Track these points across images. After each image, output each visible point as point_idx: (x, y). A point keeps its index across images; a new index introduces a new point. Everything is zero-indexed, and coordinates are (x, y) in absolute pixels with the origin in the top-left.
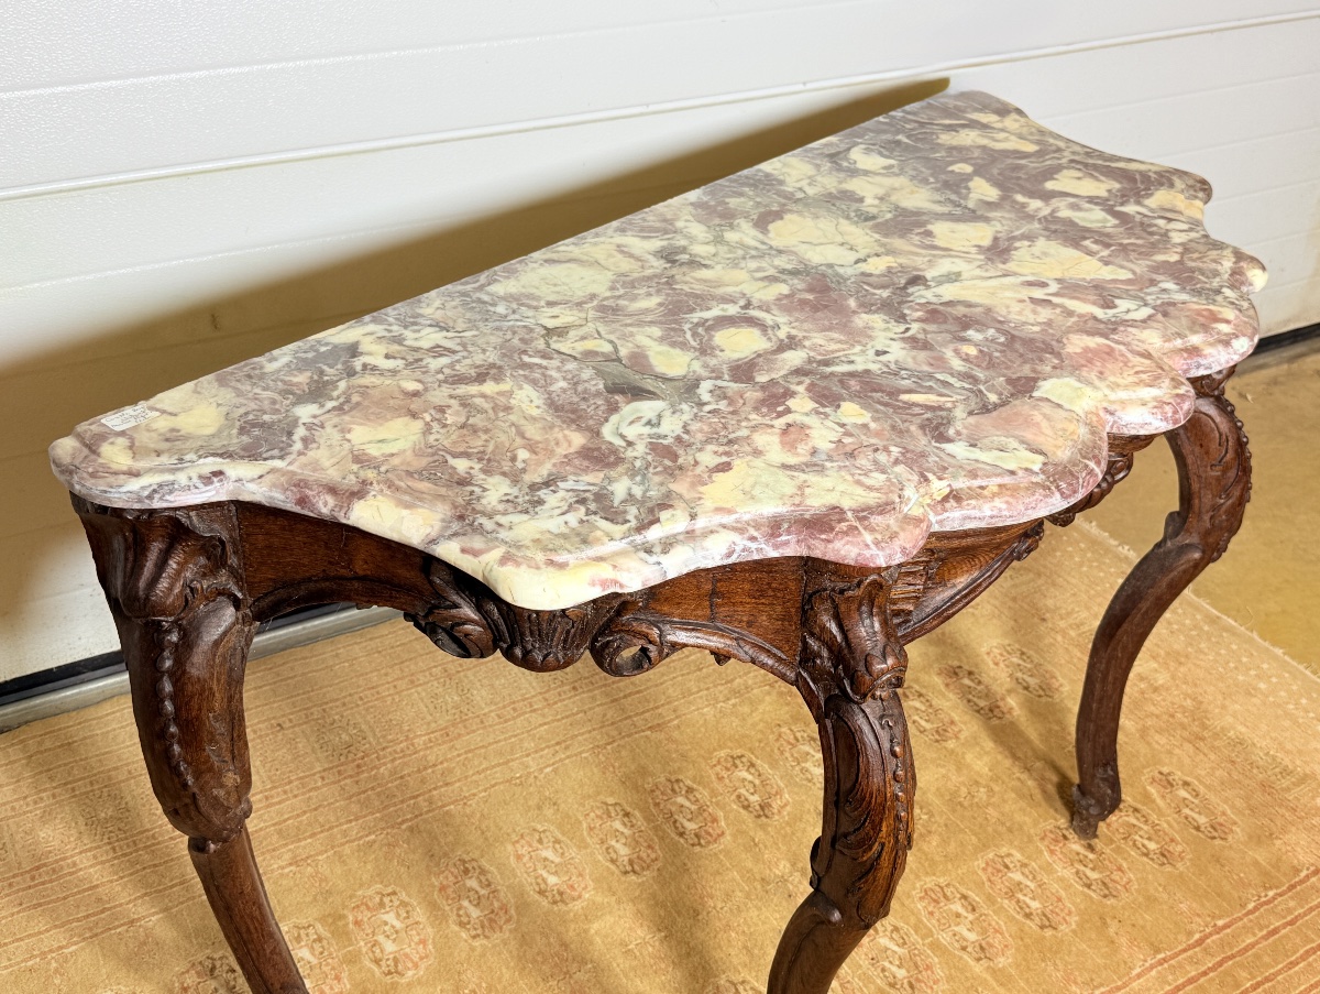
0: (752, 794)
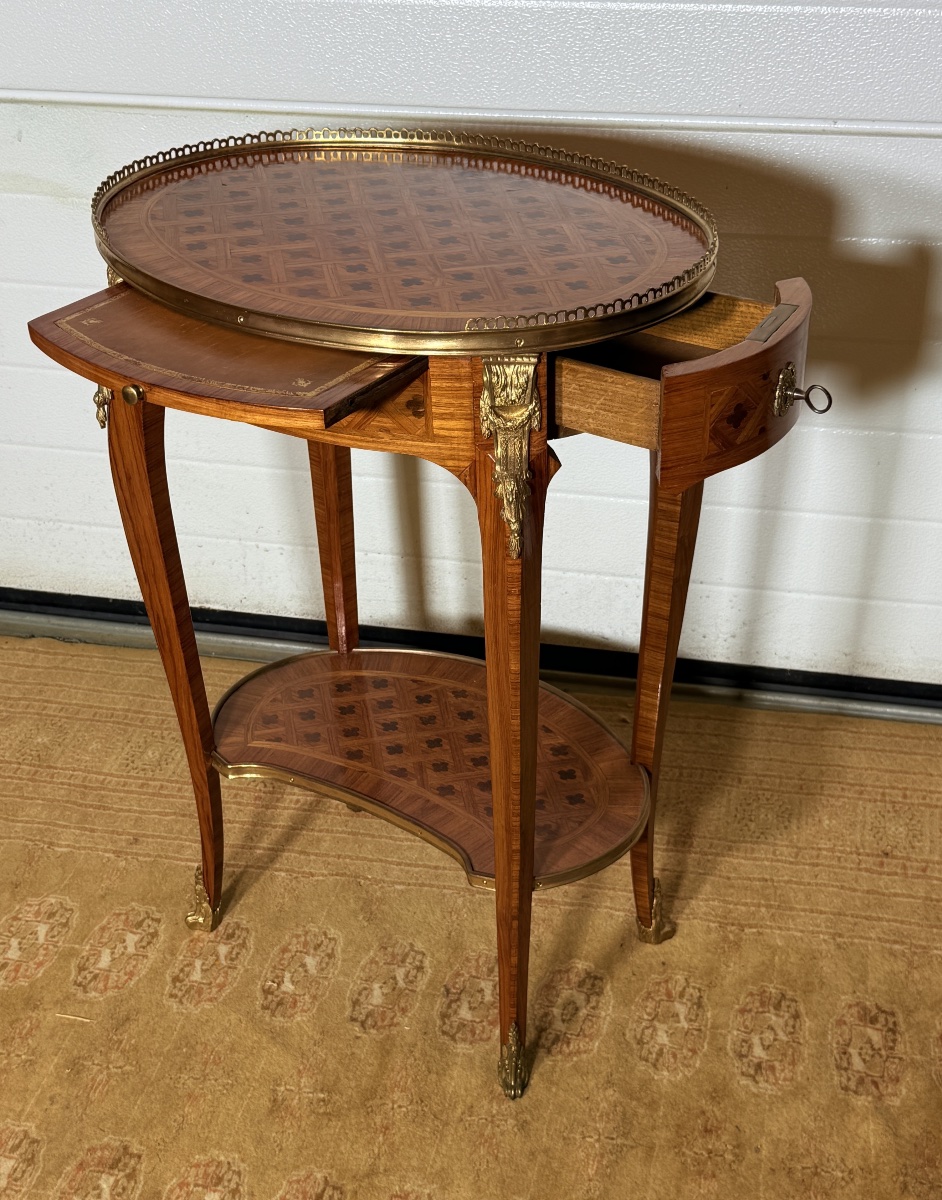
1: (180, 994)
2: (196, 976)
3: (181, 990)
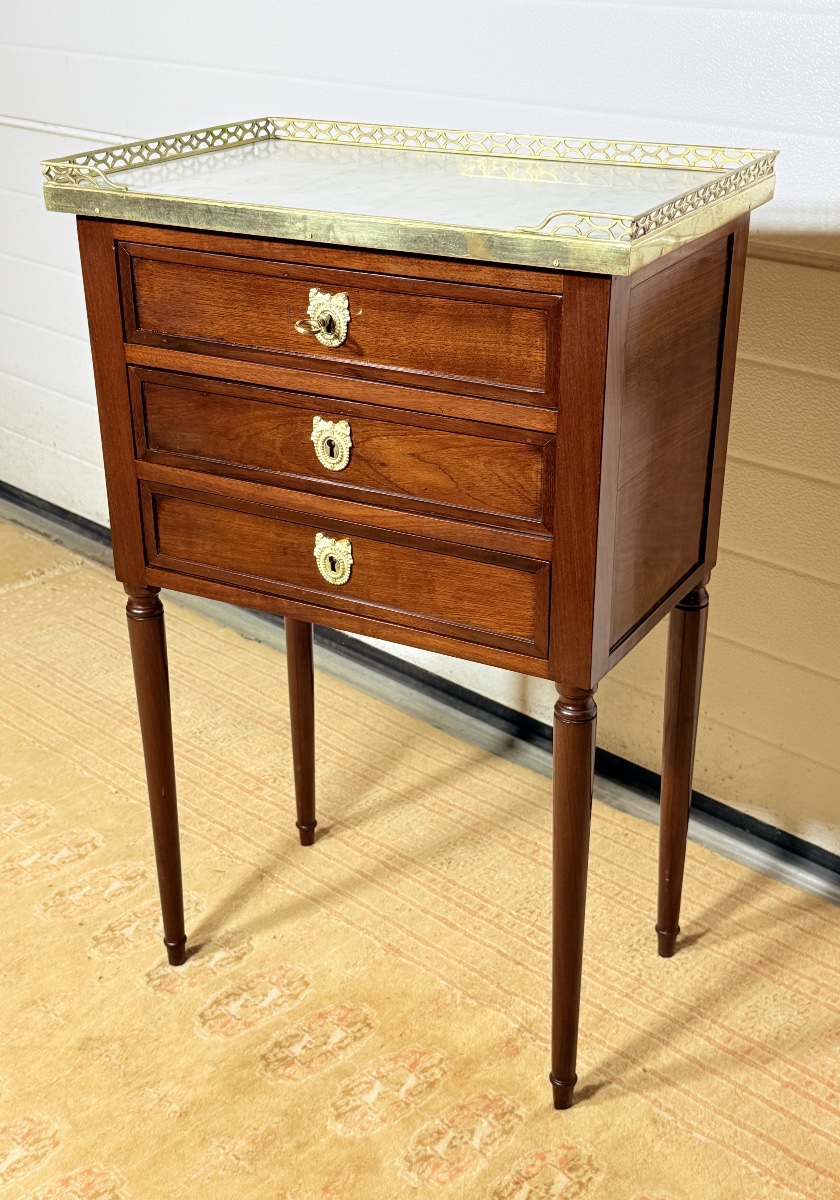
0: (305, 1047)
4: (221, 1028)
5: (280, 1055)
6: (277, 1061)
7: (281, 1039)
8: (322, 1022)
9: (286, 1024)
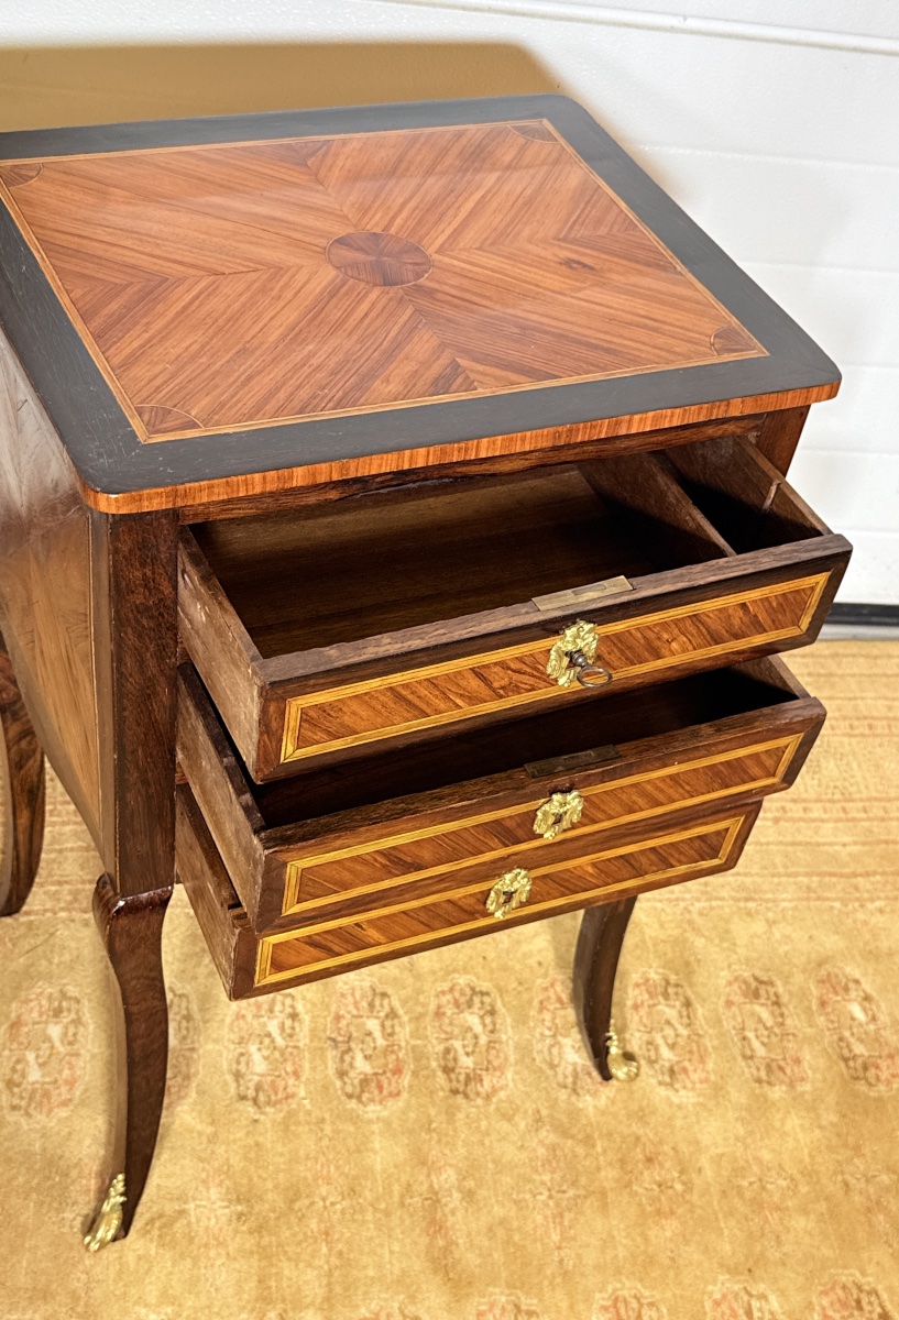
0: (467, 1054)
1: (23, 1103)
2: (34, 1075)
3: (22, 1098)
4: (381, 1092)
5: (462, 1077)
6: (466, 1085)
7: (442, 1063)
8: (447, 1021)
9: (425, 1046)
